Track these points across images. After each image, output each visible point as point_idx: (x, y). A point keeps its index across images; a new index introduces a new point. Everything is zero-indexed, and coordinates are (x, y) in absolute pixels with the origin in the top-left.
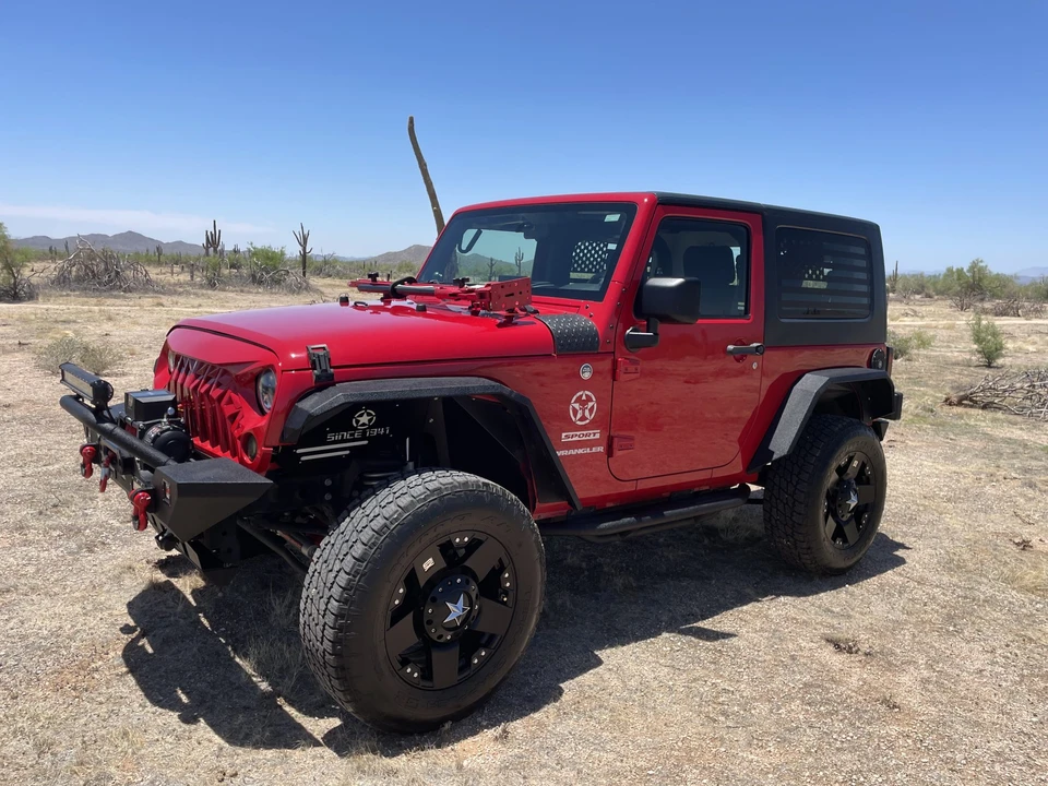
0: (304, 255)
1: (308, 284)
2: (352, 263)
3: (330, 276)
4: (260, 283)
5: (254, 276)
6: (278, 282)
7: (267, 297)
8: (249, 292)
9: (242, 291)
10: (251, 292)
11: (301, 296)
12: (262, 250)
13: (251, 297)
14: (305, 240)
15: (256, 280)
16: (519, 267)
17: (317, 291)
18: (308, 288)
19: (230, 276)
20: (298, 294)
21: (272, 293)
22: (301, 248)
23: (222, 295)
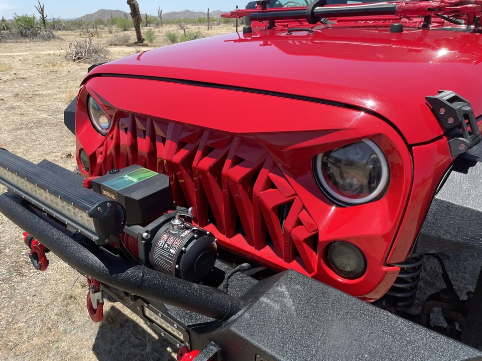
0: (43, 19)
1: (53, 35)
2: (68, 22)
3: (60, 30)
4: (26, 36)
5: (22, 33)
6: (36, 35)
7: (32, 44)
8: (21, 42)
9: (17, 42)
10: (22, 42)
11: (51, 42)
12: (22, 17)
13: (23, 44)
14: (42, 10)
15: (23, 35)
16: (161, 17)
17: (59, 38)
18: (54, 37)
19: (8, 34)
20: (49, 40)
21: (34, 41)
22: (40, 15)
23: (7, 45)
